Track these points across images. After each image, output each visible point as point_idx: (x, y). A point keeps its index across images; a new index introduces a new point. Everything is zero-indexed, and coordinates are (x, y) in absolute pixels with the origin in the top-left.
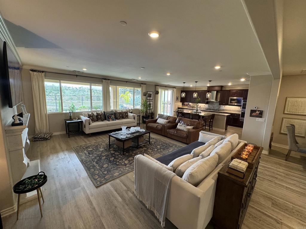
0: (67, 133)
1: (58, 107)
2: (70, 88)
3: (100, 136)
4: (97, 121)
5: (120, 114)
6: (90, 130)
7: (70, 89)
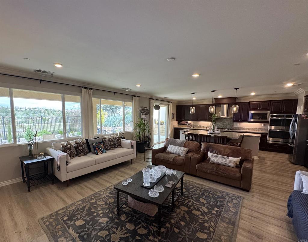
0: (24, 181)
1: (7, 133)
2: (22, 109)
3: (86, 183)
4: (78, 155)
5: (110, 142)
6: (68, 174)
7: (22, 111)
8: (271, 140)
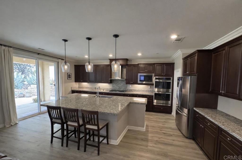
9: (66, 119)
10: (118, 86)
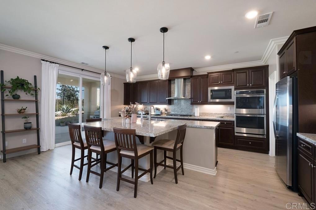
8: (245, 132)
9: (88, 142)
10: (180, 108)
